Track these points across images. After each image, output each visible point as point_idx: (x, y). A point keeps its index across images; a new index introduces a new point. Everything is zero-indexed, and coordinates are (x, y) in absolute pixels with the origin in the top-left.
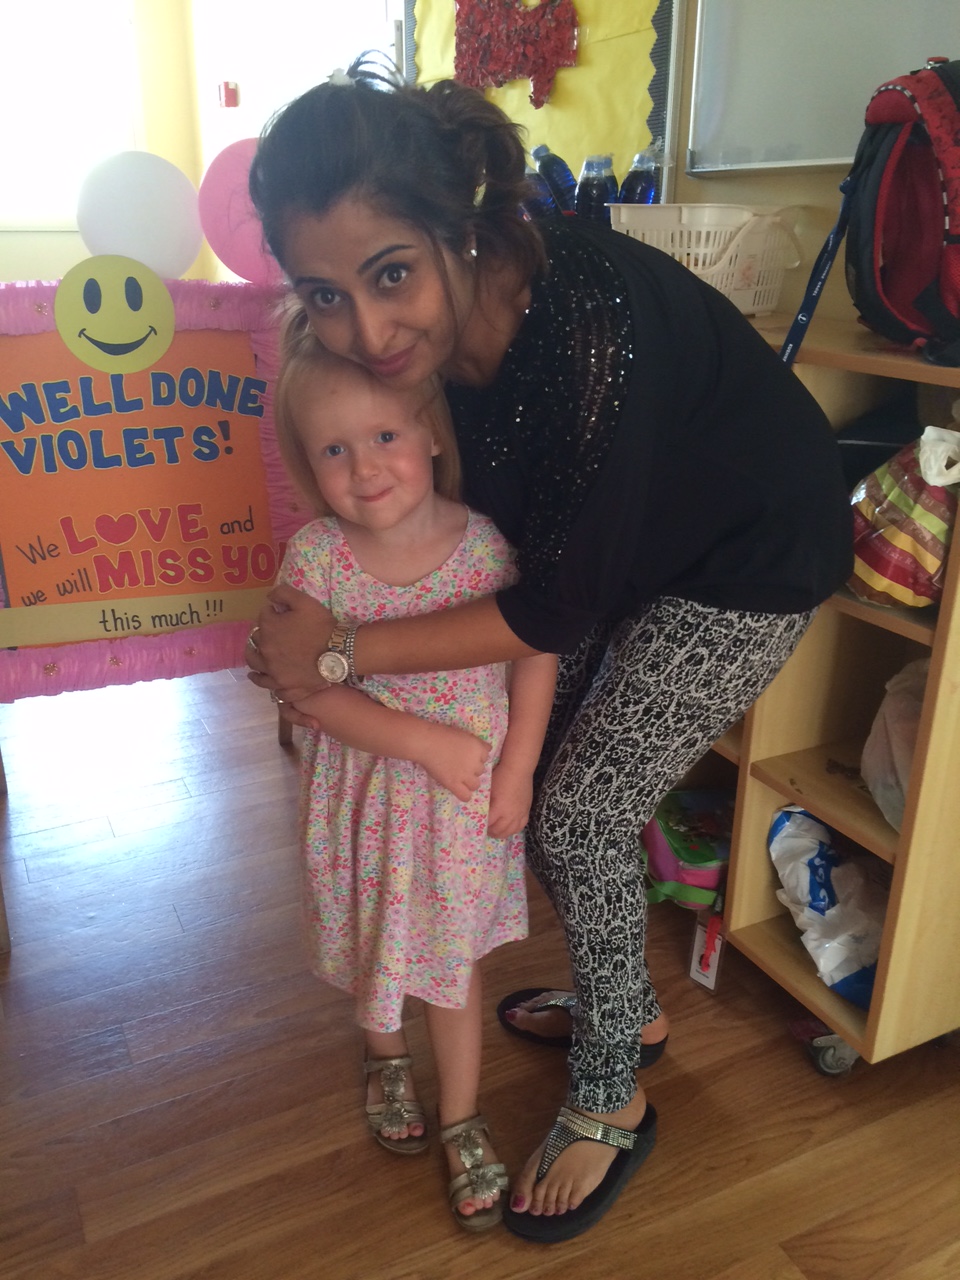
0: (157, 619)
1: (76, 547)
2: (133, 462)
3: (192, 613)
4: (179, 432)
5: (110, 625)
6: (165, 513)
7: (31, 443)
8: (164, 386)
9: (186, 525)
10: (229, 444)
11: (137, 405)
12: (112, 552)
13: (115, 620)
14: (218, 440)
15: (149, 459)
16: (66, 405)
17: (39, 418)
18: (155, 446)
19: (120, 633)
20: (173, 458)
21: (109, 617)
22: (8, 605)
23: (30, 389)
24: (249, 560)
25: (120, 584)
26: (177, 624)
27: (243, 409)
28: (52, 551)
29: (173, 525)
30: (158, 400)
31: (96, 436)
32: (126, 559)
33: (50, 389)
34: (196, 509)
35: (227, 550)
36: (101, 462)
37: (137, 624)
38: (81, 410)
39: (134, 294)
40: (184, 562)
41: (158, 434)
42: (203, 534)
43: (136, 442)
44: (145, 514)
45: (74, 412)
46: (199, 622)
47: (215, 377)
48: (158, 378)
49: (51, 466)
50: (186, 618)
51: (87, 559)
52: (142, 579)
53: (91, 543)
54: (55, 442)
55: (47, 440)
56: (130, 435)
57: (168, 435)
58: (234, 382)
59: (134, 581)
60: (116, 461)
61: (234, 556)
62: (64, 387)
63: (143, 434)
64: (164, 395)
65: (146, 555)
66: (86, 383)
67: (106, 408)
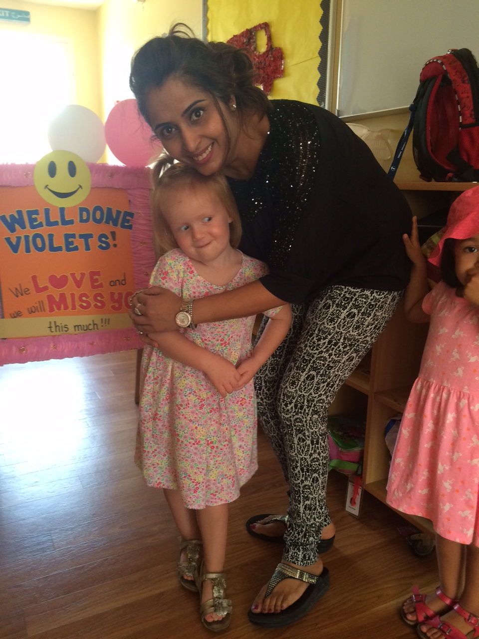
0: (77, 328)
1: (39, 290)
2: (68, 250)
3: (94, 324)
4: (91, 236)
5: (53, 329)
6: (83, 275)
7: (19, 239)
8: (85, 213)
9: (93, 281)
10: (115, 242)
11: (71, 222)
12: (56, 293)
13: (56, 326)
14: (110, 240)
15: (76, 248)
16: (36, 221)
17: (23, 227)
18: (79, 242)
19: (58, 333)
20: (88, 248)
21: (53, 325)
22: (3, 318)
23: (19, 213)
24: (123, 300)
25: (59, 309)
26: (87, 330)
27: (123, 226)
28: (26, 292)
29: (87, 281)
30: (82, 221)
31: (51, 237)
32: (63, 296)
33: (30, 213)
34: (98, 273)
35: (112, 294)
36: (53, 249)
37: (66, 329)
38: (44, 223)
39: (72, 169)
40: (90, 299)
41: (81, 236)
42: (101, 286)
43: (70, 240)
44: (73, 275)
45: (41, 225)
46: (98, 329)
47: (109, 210)
48: (82, 210)
49: (28, 250)
50: (91, 327)
51: (44, 296)
52: (70, 307)
53: (46, 288)
54: (31, 238)
55: (27, 237)
56: (67, 236)
57: (86, 237)
58: (119, 213)
59: (66, 308)
60: (59, 249)
61: (116, 297)
62: (36, 212)
63: (73, 236)
64: (85, 218)
65: (73, 295)
66: (47, 211)
67: (56, 223)
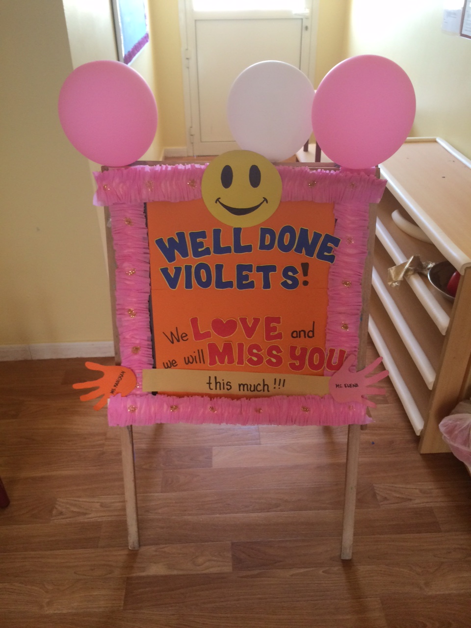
0: (242, 386)
1: (198, 336)
2: (241, 286)
3: (264, 385)
4: (273, 268)
5: (213, 386)
6: (257, 321)
7: (178, 270)
8: (268, 237)
9: (269, 329)
10: (306, 278)
11: (248, 248)
12: (220, 341)
13: (216, 383)
14: (300, 276)
15: (251, 285)
16: (202, 247)
17: (185, 254)
18: (256, 277)
19: (218, 392)
20: (267, 285)
21: (213, 381)
22: (154, 367)
23: (181, 235)
24: (307, 357)
25: (222, 362)
26: (254, 390)
27: (320, 256)
28: (184, 337)
29: (261, 328)
30: (263, 246)
31: (219, 268)
32: (228, 347)
33: (194, 236)
34: (277, 320)
35: (293, 349)
36: (220, 284)
37: (229, 387)
38: (212, 250)
39: (255, 176)
40: (263, 353)
41: (259, 269)
42: (279, 336)
43: (244, 273)
44: (243, 321)
45: (207, 252)
46: (268, 391)
47: (304, 232)
48: (264, 231)
49: (189, 285)
50: (260, 388)
51: (204, 344)
52: (236, 360)
53: (208, 335)
54: (193, 270)
55: (188, 268)
56: (241, 268)
57: (266, 270)
58: (317, 236)
59: (231, 361)
60: (229, 284)
61: (298, 352)
62: (203, 235)
63: (249, 268)
64: (267, 242)
65: (241, 346)
66: (217, 233)
67: (228, 250)
